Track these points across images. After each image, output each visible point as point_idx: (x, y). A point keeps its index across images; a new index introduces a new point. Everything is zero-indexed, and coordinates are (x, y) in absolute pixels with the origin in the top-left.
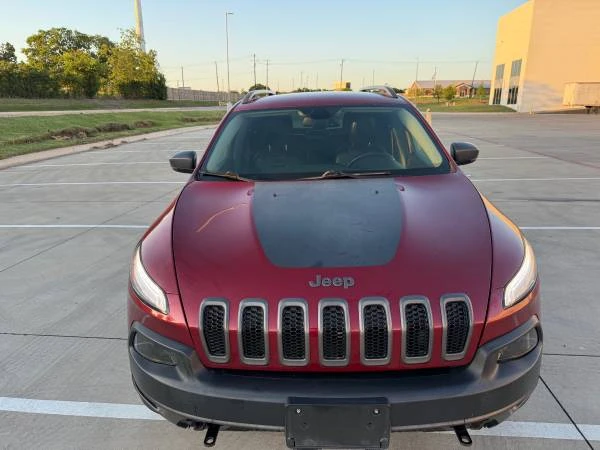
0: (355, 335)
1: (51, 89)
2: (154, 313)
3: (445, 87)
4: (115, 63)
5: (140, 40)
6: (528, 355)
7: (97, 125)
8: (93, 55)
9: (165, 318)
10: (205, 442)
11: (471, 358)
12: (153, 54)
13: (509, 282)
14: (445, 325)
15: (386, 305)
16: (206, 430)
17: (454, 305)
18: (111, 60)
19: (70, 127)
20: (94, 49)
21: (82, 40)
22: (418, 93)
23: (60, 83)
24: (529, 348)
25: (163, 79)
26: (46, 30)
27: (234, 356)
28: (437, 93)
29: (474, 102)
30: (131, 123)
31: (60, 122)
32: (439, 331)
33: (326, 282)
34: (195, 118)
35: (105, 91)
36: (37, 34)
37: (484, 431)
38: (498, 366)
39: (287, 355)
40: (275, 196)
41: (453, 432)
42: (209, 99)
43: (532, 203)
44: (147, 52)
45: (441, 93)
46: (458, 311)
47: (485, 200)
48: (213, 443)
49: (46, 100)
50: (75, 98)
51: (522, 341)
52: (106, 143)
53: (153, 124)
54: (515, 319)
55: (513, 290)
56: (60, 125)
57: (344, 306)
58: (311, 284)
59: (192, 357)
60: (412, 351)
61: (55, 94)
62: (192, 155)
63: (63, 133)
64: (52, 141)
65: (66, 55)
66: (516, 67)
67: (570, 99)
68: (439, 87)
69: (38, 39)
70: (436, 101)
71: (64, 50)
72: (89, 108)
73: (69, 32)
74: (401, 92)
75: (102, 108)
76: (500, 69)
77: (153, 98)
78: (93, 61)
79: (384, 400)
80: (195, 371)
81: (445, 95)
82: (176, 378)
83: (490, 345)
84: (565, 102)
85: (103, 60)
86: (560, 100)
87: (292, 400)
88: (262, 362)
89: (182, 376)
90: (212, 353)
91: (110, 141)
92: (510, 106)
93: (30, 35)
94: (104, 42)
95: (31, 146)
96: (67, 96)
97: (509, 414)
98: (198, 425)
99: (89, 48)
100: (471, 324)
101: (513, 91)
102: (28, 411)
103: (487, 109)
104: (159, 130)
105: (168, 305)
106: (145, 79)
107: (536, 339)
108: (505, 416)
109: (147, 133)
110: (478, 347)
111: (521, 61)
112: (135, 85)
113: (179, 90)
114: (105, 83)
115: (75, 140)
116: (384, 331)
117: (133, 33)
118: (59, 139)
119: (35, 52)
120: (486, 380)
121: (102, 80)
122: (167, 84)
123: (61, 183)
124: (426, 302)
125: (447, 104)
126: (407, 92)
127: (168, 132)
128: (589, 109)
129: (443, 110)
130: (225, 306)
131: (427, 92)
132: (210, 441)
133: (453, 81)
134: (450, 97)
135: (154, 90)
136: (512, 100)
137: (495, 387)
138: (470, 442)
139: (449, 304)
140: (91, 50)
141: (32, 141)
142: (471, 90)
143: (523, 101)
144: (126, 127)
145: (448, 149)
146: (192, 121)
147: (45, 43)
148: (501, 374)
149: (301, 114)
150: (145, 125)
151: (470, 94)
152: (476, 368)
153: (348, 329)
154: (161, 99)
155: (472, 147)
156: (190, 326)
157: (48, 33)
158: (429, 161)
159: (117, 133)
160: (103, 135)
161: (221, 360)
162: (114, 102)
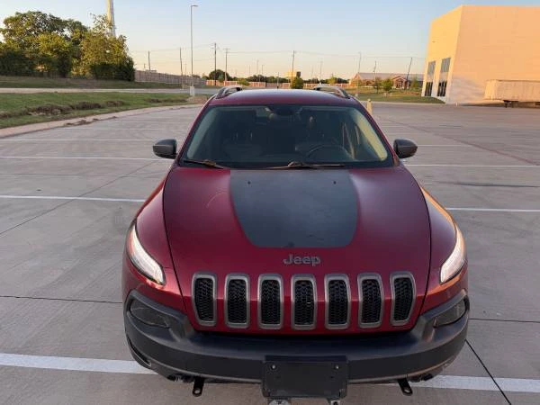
0: (322, 305)
1: (27, 68)
2: (149, 281)
3: (384, 79)
4: (87, 46)
5: (111, 25)
6: (458, 322)
7: (71, 104)
8: (66, 37)
9: (158, 287)
10: (194, 393)
11: (413, 324)
12: (123, 39)
13: (444, 262)
14: (393, 297)
15: (347, 281)
16: (193, 383)
17: (400, 281)
18: (83, 43)
19: (45, 104)
20: (67, 32)
21: (56, 24)
22: (360, 83)
23: (35, 62)
24: (458, 315)
25: (131, 63)
26: (22, 12)
27: (220, 321)
28: (377, 84)
29: (408, 94)
30: (102, 102)
31: (37, 99)
32: (388, 302)
33: (297, 260)
34: (160, 99)
35: (77, 71)
36: (14, 15)
37: (422, 384)
38: (434, 331)
39: (265, 320)
40: (249, 183)
41: (398, 385)
42: (173, 81)
43: (459, 186)
44: (117, 37)
45: (380, 84)
46: (404, 286)
47: (424, 192)
48: (200, 393)
49: (22, 78)
50: (49, 76)
51: (453, 309)
52: (80, 119)
53: (123, 104)
54: (449, 293)
55: (448, 269)
56: (37, 103)
57: (313, 281)
58: (285, 261)
59: (184, 321)
60: (366, 318)
61: (31, 73)
62: (173, 143)
63: (39, 110)
64: (30, 117)
65: (41, 37)
66: (446, 63)
67: (491, 94)
68: (378, 79)
69: (15, 21)
70: (376, 91)
71: (39, 31)
72: (62, 87)
73: (44, 15)
74: (346, 82)
75: (74, 86)
76: (432, 65)
77: (123, 79)
78: (67, 44)
79: (343, 359)
80: (187, 334)
81: (384, 87)
82: (170, 338)
83: (429, 313)
84: (486, 97)
85: (76, 43)
86: (483, 94)
87: (268, 358)
88: (243, 326)
89: (175, 336)
90: (201, 318)
91: (83, 119)
92: (439, 98)
93: (8, 17)
94: (76, 26)
95: (9, 121)
96: (41, 75)
97: (442, 370)
98: (186, 378)
99: (63, 31)
100: (414, 297)
101: (443, 85)
102: (26, 365)
103: (419, 100)
104: (127, 110)
105: (164, 277)
106: (116, 61)
107: (464, 308)
108: (438, 371)
109: (117, 111)
110: (419, 315)
111: (449, 59)
112: (105, 67)
113: (145, 72)
114: (78, 64)
115: (50, 116)
116: (344, 301)
117: (105, 19)
118: (35, 115)
119: (12, 32)
120: (425, 342)
121: (75, 61)
122: (134, 67)
123: (39, 157)
124: (379, 278)
125: (385, 94)
126: (350, 82)
127: (136, 111)
128: (508, 104)
129: (381, 99)
130: (213, 279)
131: (368, 83)
132: (197, 392)
133: (392, 74)
134: (388, 89)
135: (122, 72)
136: (442, 93)
137: (432, 348)
138: (411, 392)
139: (397, 280)
140: (65, 33)
141: (10, 116)
142: (406, 83)
143: (450, 94)
144: (97, 106)
145: (392, 144)
146: (158, 102)
147: (21, 25)
148: (437, 337)
149: (267, 110)
150: (115, 105)
151: (406, 87)
152: (417, 332)
153: (316, 300)
154: (129, 80)
155: (410, 143)
156: (184, 295)
157: (25, 15)
158: (376, 154)
159: (89, 111)
160: (76, 113)
161: (209, 323)
162: (84, 82)
